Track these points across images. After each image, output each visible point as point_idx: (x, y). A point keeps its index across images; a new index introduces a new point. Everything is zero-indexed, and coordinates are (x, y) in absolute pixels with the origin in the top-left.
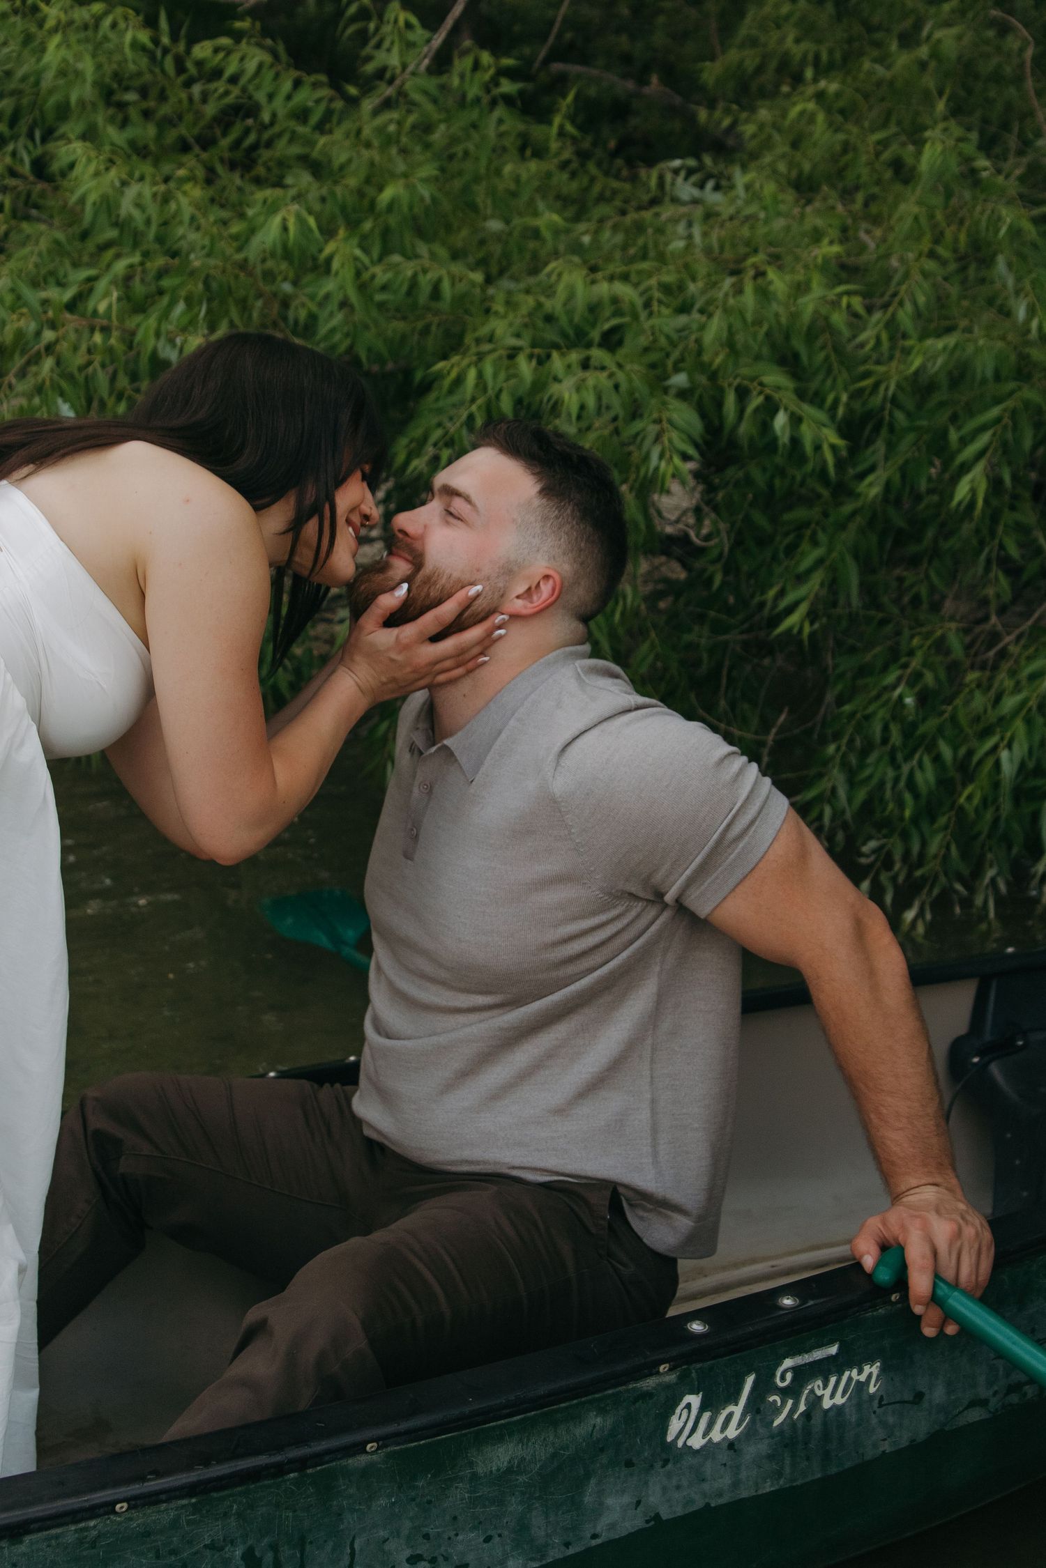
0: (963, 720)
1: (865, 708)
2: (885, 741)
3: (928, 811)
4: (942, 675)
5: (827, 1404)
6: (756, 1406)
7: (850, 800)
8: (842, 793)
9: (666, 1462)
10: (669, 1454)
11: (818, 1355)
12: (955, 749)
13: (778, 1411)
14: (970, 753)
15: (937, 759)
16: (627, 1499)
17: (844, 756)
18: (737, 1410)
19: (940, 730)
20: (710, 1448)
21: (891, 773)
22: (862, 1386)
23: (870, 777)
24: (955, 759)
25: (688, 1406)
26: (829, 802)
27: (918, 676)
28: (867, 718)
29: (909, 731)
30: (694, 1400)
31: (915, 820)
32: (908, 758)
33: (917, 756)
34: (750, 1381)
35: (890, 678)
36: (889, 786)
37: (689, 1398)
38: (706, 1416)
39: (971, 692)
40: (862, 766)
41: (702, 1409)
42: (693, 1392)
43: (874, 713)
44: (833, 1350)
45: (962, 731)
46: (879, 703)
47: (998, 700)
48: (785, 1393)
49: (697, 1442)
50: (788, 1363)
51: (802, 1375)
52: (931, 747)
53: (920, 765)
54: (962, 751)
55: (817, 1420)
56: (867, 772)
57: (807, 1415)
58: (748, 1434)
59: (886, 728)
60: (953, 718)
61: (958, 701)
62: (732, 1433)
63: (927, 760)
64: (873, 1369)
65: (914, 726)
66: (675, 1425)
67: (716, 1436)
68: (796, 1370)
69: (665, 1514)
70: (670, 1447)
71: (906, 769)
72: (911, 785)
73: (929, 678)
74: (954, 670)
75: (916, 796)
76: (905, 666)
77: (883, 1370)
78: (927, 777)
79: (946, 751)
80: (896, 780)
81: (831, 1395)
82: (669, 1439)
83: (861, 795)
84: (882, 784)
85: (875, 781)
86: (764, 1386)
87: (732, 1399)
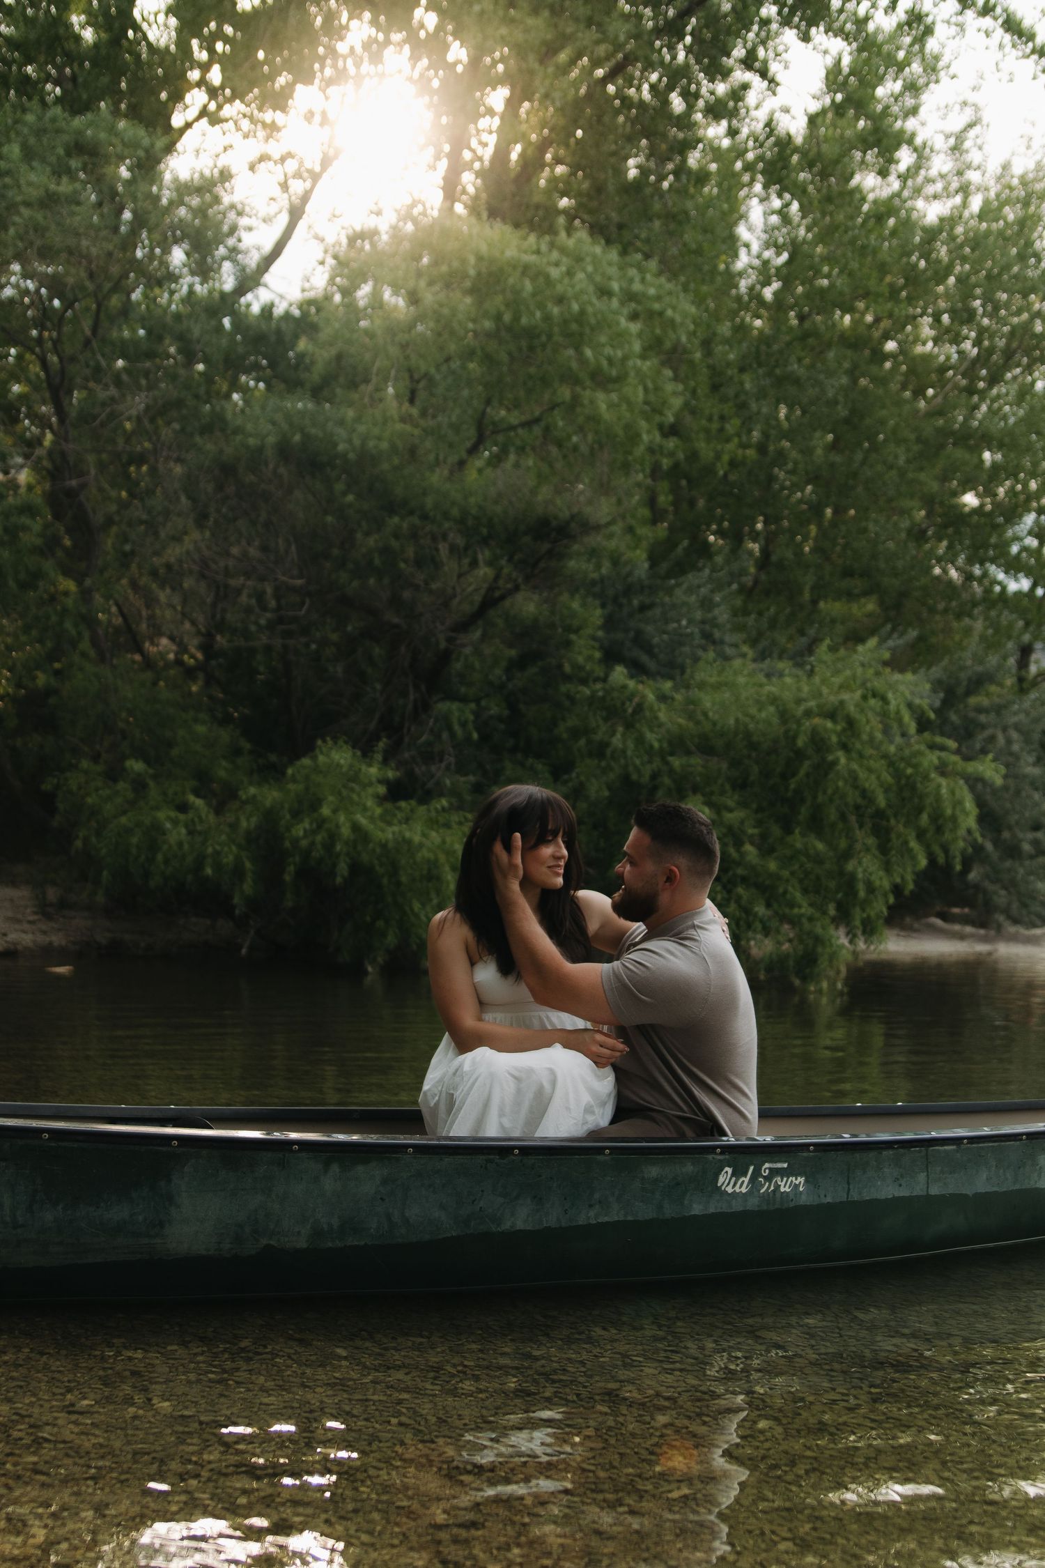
5: (782, 1190)
6: (753, 1180)
9: (717, 1195)
10: (719, 1191)
11: (779, 1165)
13: (762, 1186)
16: (702, 1202)
18: (746, 1180)
20: (734, 1194)
22: (797, 1186)
25: (727, 1173)
30: (729, 1170)
34: (752, 1168)
37: (727, 1169)
38: (734, 1179)
41: (733, 1175)
42: (730, 1166)
44: (785, 1165)
48: (765, 1178)
49: (729, 1190)
50: (767, 1165)
51: (774, 1172)
55: (778, 1195)
57: (774, 1191)
58: (750, 1193)
62: (744, 1190)
64: (801, 1180)
66: (721, 1179)
67: (737, 1189)
68: (770, 1169)
70: (718, 1188)
77: (806, 1181)
81: (785, 1188)
82: (719, 1185)
86: (757, 1173)
87: (745, 1175)
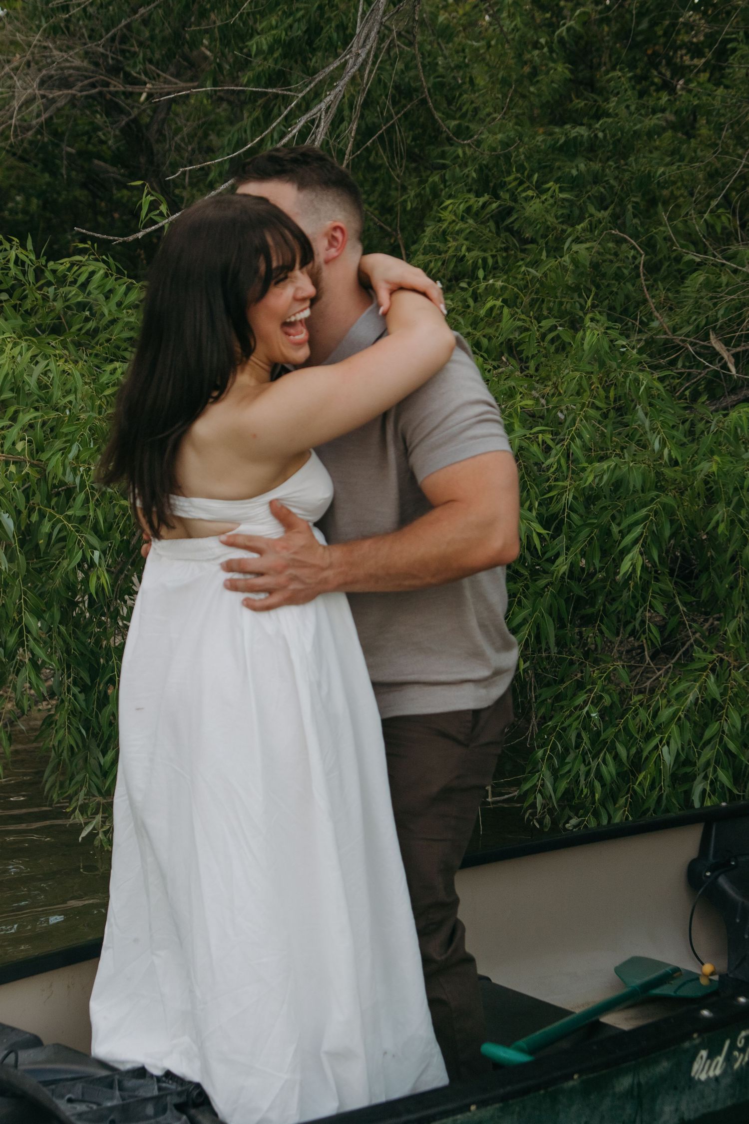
0: (633, 730)
1: (563, 723)
2: (577, 746)
3: (611, 796)
4: (616, 698)
6: (729, 1056)
7: (555, 791)
8: (549, 785)
9: (690, 1087)
10: (692, 1083)
12: (628, 751)
13: (738, 1061)
14: (639, 752)
15: (616, 757)
16: (673, 1108)
17: (550, 757)
18: (720, 1059)
19: (616, 736)
20: (709, 1078)
21: (583, 769)
23: (569, 771)
24: (628, 757)
25: (702, 1057)
26: (540, 791)
27: (600, 698)
28: (564, 729)
29: (596, 737)
30: (704, 1053)
31: (603, 803)
32: (595, 757)
33: (602, 755)
34: (727, 1043)
35: (579, 701)
36: (582, 779)
37: (702, 1053)
38: (709, 1062)
39: (636, 710)
40: (562, 763)
41: (707, 1058)
42: (704, 1049)
43: (570, 726)
45: (632, 736)
46: (571, 719)
47: (655, 715)
49: (703, 1077)
50: (743, 1034)
52: (612, 749)
53: (604, 761)
54: (633, 750)
56: (567, 768)
58: (725, 1074)
59: (579, 736)
60: (626, 728)
61: (628, 716)
62: (719, 1072)
63: (609, 758)
65: (598, 734)
66: (695, 1067)
67: (711, 1074)
68: (746, 1038)
69: (686, 1117)
70: (691, 1079)
71: (594, 765)
72: (599, 776)
73: (607, 700)
74: (624, 694)
75: (603, 785)
76: (591, 691)
78: (609, 770)
79: (622, 751)
80: (588, 774)
82: (693, 1074)
83: (563, 785)
84: (578, 775)
85: (573, 773)
86: (733, 1047)
87: (719, 1053)
